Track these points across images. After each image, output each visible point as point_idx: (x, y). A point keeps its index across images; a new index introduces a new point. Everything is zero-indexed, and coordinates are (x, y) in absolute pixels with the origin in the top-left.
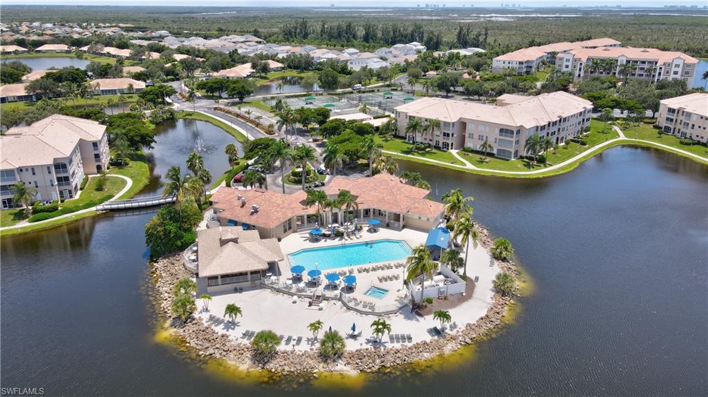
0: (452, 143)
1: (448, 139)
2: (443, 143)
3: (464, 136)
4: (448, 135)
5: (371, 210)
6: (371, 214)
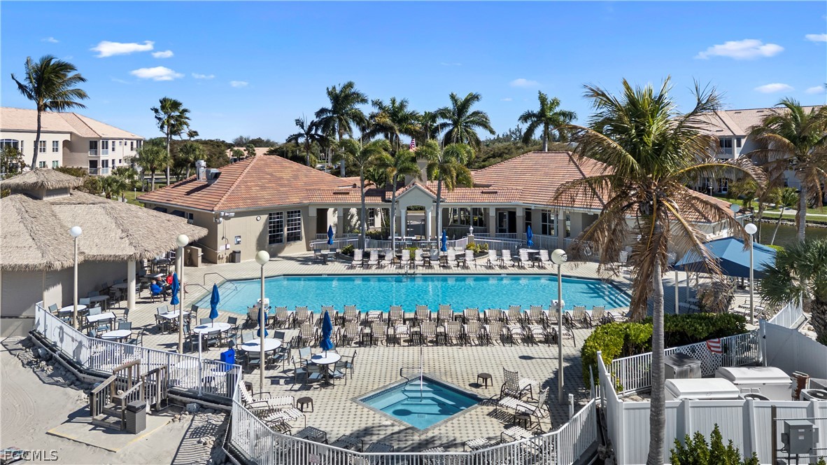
5: (520, 214)
6: (520, 223)
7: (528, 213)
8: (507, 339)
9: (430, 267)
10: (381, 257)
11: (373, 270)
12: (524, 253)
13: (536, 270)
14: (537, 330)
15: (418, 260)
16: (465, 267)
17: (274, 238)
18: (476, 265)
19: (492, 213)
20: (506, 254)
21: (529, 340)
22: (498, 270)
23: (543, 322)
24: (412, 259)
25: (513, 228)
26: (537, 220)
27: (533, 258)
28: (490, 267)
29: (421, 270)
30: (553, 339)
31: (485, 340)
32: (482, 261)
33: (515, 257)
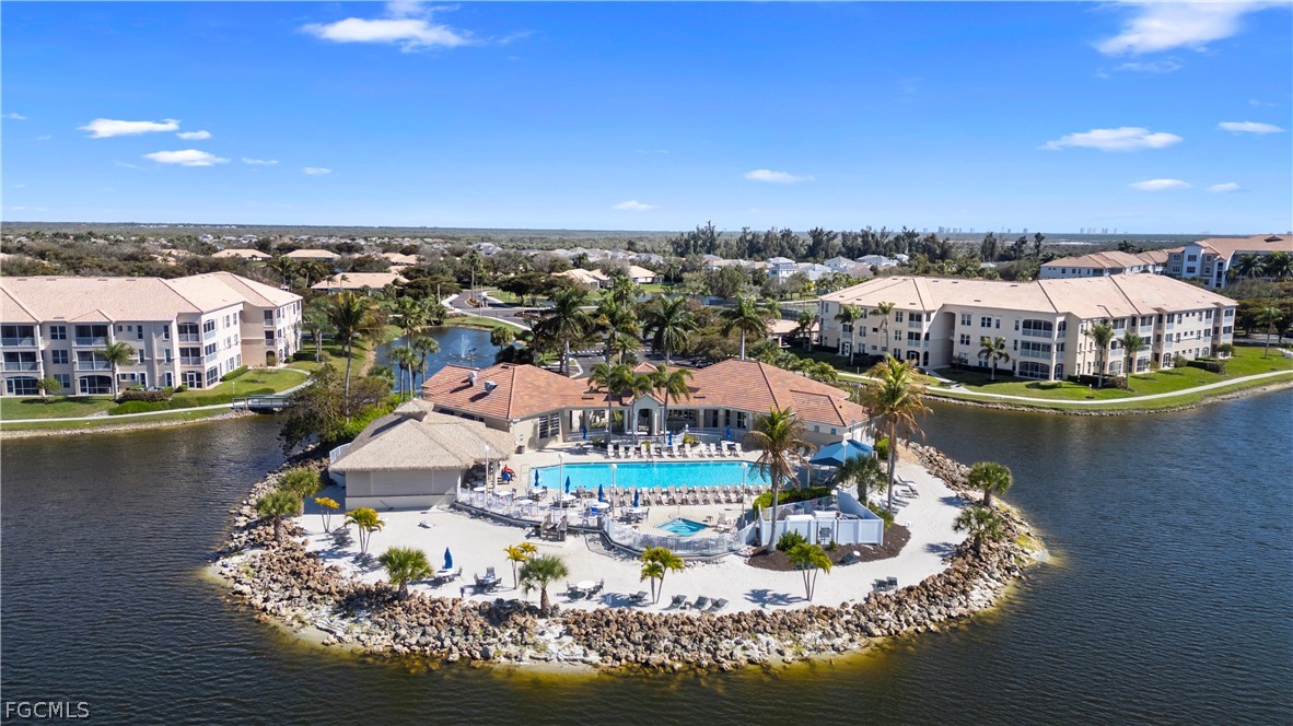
0: (926, 354)
1: (918, 345)
2: (908, 352)
3: (952, 342)
4: (918, 336)
5: (721, 413)
6: (721, 421)
7: (728, 412)
8: (718, 501)
9: (661, 456)
10: (627, 449)
11: (623, 460)
12: (725, 444)
13: (732, 458)
14: (733, 497)
15: (653, 452)
16: (686, 456)
17: (544, 435)
18: (692, 454)
19: (702, 413)
20: (713, 446)
21: (729, 501)
22: (707, 458)
23: (736, 492)
24: (648, 450)
25: (715, 424)
26: (733, 419)
27: (730, 448)
28: (702, 456)
29: (656, 459)
30: (740, 501)
31: (706, 502)
32: (696, 450)
33: (719, 448)
